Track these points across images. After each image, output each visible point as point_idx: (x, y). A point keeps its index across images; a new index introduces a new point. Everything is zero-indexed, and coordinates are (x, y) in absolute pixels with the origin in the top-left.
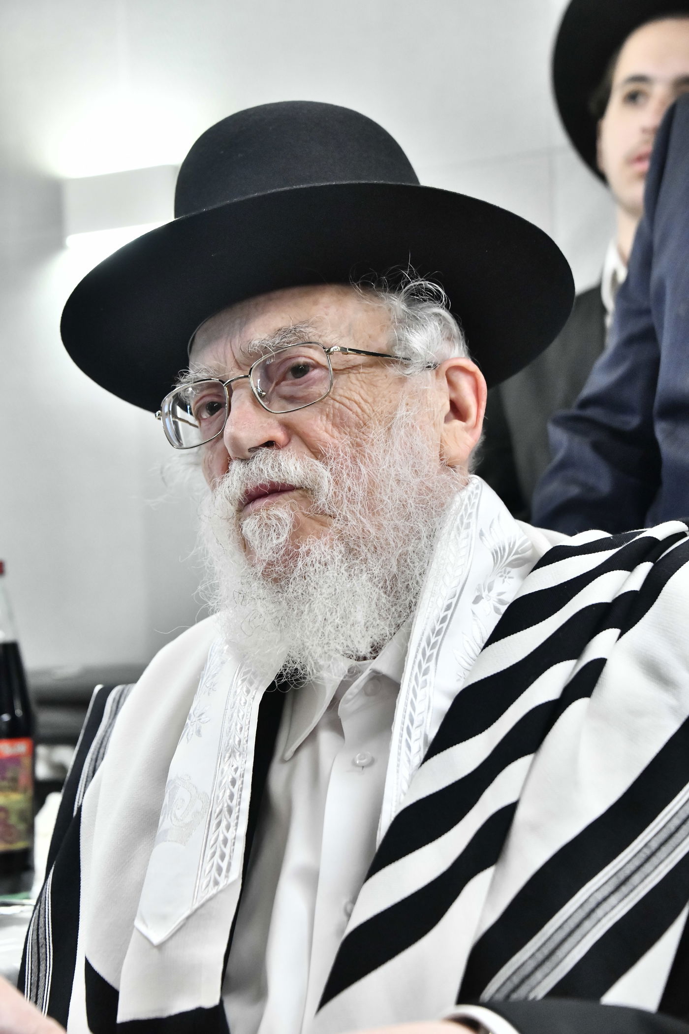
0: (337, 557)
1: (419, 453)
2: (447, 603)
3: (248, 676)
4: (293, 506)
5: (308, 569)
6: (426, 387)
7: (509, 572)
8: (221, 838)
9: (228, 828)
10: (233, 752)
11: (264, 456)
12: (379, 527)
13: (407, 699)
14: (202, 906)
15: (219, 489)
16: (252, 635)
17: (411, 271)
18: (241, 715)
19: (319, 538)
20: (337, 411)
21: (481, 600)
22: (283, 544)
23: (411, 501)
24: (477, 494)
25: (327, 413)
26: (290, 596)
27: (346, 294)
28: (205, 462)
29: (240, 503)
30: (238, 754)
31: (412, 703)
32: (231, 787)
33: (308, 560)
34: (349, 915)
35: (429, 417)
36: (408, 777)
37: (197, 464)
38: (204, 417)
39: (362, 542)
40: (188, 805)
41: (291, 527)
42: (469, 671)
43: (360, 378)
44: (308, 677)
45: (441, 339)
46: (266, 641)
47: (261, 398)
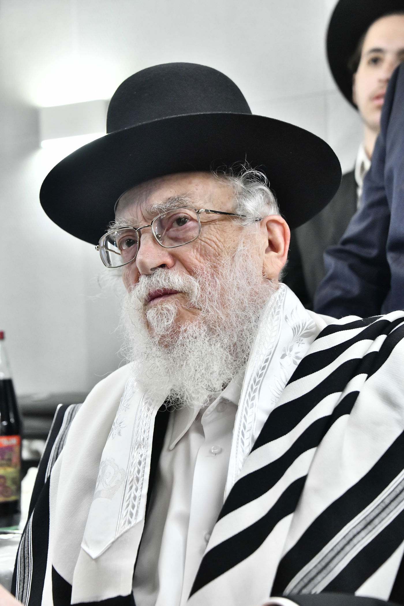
0: (202, 334)
1: (250, 271)
2: (265, 358)
3: (149, 400)
4: (177, 303)
5: (186, 340)
6: (255, 233)
7: (302, 340)
8: (132, 496)
9: (137, 490)
10: (140, 445)
11: (159, 273)
12: (227, 315)
13: (242, 414)
14: (121, 536)
15: (133, 292)
16: (152, 378)
17: (247, 164)
18: (144, 423)
19: (192, 322)
20: (203, 247)
21: (285, 356)
22: (170, 325)
23: (246, 300)
24: (283, 294)
25: (197, 248)
26: (175, 356)
27: (208, 178)
28: (124, 275)
29: (146, 300)
30: (142, 446)
31: (245, 417)
32: (138, 466)
33: (186, 335)
34: (207, 541)
35: (256, 250)
36: (242, 461)
37: (119, 276)
38: (124, 248)
39: (217, 324)
40: (113, 476)
41: (175, 315)
42: (278, 398)
43: (216, 228)
44: (185, 403)
45: (263, 203)
46: (161, 381)
47: (158, 239)
